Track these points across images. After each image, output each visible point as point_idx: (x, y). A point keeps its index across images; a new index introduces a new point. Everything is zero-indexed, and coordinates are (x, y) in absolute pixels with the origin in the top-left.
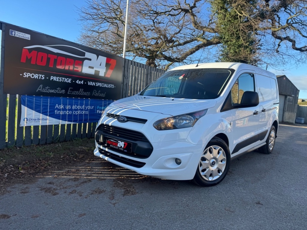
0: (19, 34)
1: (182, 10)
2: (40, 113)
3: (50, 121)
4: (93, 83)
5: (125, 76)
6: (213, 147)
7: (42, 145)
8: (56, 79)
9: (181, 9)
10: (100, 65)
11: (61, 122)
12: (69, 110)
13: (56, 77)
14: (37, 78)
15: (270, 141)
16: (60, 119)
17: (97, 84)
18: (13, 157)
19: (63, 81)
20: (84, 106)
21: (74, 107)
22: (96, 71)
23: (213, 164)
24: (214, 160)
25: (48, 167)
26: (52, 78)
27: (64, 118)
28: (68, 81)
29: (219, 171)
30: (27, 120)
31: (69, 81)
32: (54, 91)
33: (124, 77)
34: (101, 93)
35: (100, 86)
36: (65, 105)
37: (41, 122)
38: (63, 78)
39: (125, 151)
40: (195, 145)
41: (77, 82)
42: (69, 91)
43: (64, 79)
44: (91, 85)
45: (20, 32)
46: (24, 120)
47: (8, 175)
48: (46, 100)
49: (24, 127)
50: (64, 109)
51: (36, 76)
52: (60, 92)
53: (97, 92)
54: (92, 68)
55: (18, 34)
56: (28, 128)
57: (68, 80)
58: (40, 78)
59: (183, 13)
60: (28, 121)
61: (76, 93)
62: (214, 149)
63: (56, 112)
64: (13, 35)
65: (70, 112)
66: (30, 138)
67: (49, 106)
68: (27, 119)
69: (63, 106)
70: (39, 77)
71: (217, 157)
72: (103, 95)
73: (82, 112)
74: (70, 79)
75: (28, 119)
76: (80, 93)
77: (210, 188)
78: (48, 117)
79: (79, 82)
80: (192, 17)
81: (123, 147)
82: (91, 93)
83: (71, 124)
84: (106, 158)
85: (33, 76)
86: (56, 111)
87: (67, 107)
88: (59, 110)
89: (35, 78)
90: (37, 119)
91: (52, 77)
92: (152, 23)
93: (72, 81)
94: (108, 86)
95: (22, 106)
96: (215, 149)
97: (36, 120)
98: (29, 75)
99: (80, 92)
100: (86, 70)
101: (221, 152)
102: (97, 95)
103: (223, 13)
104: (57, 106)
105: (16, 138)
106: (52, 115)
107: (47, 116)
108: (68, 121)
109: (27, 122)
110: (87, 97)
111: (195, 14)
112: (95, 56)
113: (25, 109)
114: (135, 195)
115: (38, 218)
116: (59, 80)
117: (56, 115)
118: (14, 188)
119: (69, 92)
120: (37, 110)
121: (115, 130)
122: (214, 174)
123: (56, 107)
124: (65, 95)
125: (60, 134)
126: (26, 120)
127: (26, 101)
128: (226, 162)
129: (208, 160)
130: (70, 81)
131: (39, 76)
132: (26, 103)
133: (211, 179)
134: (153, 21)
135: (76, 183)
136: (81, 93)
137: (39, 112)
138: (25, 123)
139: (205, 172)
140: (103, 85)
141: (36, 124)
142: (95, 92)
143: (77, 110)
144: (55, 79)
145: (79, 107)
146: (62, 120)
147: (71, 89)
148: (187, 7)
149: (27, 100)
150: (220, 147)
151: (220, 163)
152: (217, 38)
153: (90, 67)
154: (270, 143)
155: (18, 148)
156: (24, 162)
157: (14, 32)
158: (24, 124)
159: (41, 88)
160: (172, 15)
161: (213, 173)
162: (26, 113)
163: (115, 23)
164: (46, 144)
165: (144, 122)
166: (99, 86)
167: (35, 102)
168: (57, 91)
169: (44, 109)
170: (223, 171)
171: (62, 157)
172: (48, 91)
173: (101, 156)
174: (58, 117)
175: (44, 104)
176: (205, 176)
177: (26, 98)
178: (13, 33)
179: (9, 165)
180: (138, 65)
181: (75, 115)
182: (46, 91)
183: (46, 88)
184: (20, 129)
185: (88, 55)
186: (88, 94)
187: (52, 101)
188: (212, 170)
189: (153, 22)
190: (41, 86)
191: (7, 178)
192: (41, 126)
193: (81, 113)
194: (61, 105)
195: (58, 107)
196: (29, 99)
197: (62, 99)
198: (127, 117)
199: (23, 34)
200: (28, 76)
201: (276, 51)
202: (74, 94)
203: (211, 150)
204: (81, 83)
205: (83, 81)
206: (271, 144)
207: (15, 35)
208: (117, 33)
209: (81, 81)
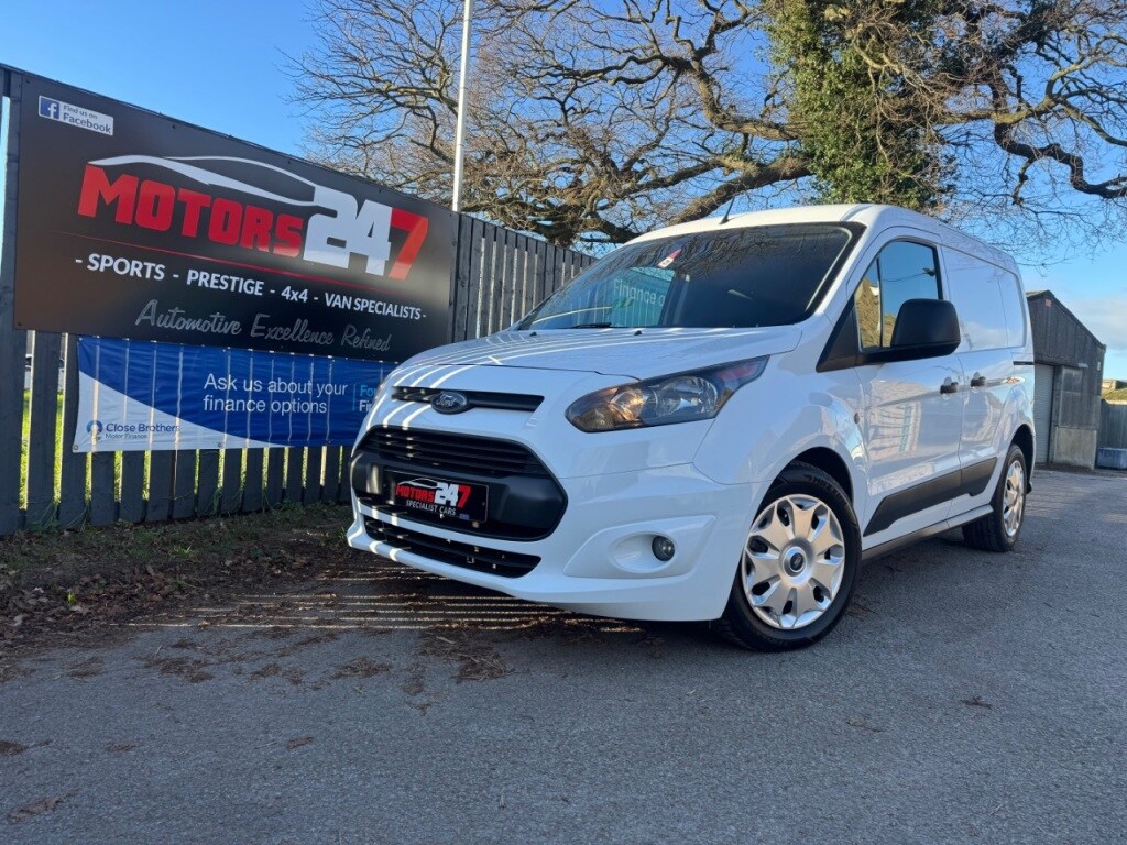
0: (72, 114)
1: (666, 62)
2: (148, 403)
3: (185, 436)
4: (345, 298)
5: (460, 276)
6: (792, 499)
7: (156, 523)
8: (209, 282)
9: (661, 57)
10: (370, 235)
11: (224, 441)
12: (256, 396)
13: (207, 274)
14: (139, 275)
15: (1006, 502)
16: (221, 430)
17: (360, 303)
18: (46, 562)
19: (233, 289)
20: (310, 384)
21: (273, 387)
22: (353, 255)
23: (794, 566)
24: (798, 549)
25: (178, 595)
26: (193, 275)
27: (235, 425)
28: (252, 288)
29: (819, 593)
30: (100, 430)
31: (257, 290)
32: (199, 322)
33: (459, 282)
34: (373, 336)
35: (370, 311)
36: (240, 376)
37: (151, 440)
38: (234, 279)
39: (464, 517)
40: (725, 488)
41: (286, 293)
42: (255, 326)
43: (237, 283)
44: (337, 306)
45: (74, 107)
46: (89, 429)
47: (24, 620)
48: (172, 356)
49: (90, 457)
50: (239, 394)
51: (133, 269)
52: (222, 326)
53: (360, 333)
54: (341, 244)
55: (69, 114)
56: (105, 459)
57: (250, 285)
58: (148, 276)
59: (668, 75)
60: (103, 435)
61: (279, 335)
62: (796, 509)
63: (209, 403)
64: (52, 117)
65: (261, 406)
66: (112, 496)
67: (183, 381)
68: (99, 424)
69: (232, 380)
70: (144, 271)
71: (810, 540)
72: (381, 345)
73: (305, 407)
74: (258, 283)
75: (104, 427)
76: (295, 336)
77: (787, 656)
78: (178, 419)
79: (291, 295)
80: (701, 87)
81: (453, 504)
82: (338, 336)
83: (262, 450)
84: (394, 553)
85: (122, 266)
86: (206, 400)
87: (248, 386)
88: (220, 394)
89: (132, 274)
90: (137, 426)
91: (191, 272)
92: (559, 115)
93: (265, 289)
94: (398, 312)
95: (82, 375)
96: (801, 507)
97: (132, 429)
98: (107, 261)
99: (295, 330)
101: (825, 519)
102: (357, 343)
103: (813, 64)
104: (210, 381)
105: (57, 495)
106: (194, 414)
107: (174, 414)
108: (252, 438)
109: (98, 438)
110: (321, 351)
111: (713, 76)
112: (351, 200)
113: (94, 391)
114: (500, 680)
115: (132, 753)
116: (220, 284)
117: (208, 412)
118: (45, 660)
119: (257, 331)
120: (135, 393)
121: (422, 445)
122: (799, 605)
123: (208, 383)
124: (240, 341)
125: (220, 485)
126: (95, 428)
127: (98, 359)
128: (843, 558)
129: (775, 548)
130: (258, 288)
131: (145, 268)
132: (97, 367)
133: (788, 622)
134: (563, 104)
135: (281, 643)
136: (298, 336)
137: (144, 399)
138: (94, 442)
139: (767, 594)
140: (380, 308)
141: (134, 446)
142: (351, 331)
143: (285, 397)
144: (205, 281)
145: (292, 387)
146: (231, 431)
147: (261, 319)
148: (684, 52)
149: (102, 355)
150: (820, 503)
151: (822, 561)
152: (795, 157)
153: (332, 241)
154: (1007, 509)
155: (66, 533)
156: (86, 579)
157: (53, 105)
158: (89, 444)
159: (154, 310)
160: (629, 81)
161: (796, 598)
162: (96, 403)
163: (424, 108)
164: (170, 520)
165: (532, 407)
166: (366, 309)
167: (131, 364)
168: (213, 326)
169: (163, 390)
170: (834, 593)
171: (228, 563)
172: (178, 322)
173: (374, 546)
174: (213, 421)
175: (163, 371)
176: (767, 610)
177: (98, 347)
178: (52, 110)
179: (30, 586)
180: (510, 241)
181: (277, 416)
182: (170, 325)
183: (171, 314)
184: (74, 461)
185: (324, 196)
186: (325, 338)
187: (191, 361)
188: (794, 590)
189: (563, 109)
190: (153, 303)
191: (21, 630)
192: (153, 453)
193: (300, 407)
194: (226, 378)
195: (214, 383)
196: (107, 352)
197: (228, 353)
198: (470, 395)
199: (89, 112)
200: (103, 265)
201: (1011, 199)
202: (275, 337)
203: (787, 510)
204: (300, 297)
205: (306, 291)
206: (1009, 512)
207: (56, 115)
208: (432, 144)
209: (300, 292)
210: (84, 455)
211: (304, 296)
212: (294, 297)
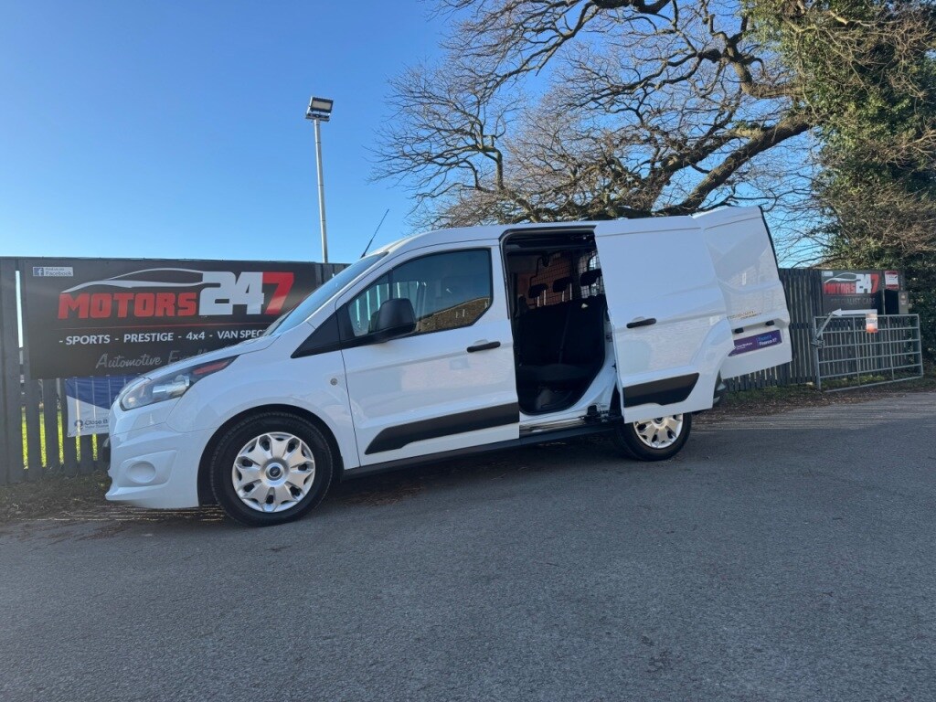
1: (702, 57)
2: (108, 408)
4: (232, 332)
8: (138, 339)
9: (696, 54)
10: (247, 292)
13: (136, 335)
14: (95, 342)
17: (245, 333)
19: (153, 340)
22: (235, 306)
26: (128, 337)
28: (166, 337)
29: (295, 491)
30: (82, 425)
31: (169, 337)
32: (133, 362)
35: (254, 337)
38: (154, 335)
41: (190, 336)
42: (171, 358)
43: (156, 337)
44: (227, 338)
45: (52, 268)
46: (76, 425)
48: (118, 381)
49: (78, 438)
51: (91, 340)
52: (149, 361)
54: (226, 301)
55: (49, 271)
56: (86, 440)
57: (164, 336)
58: (100, 342)
60: (84, 427)
64: (40, 275)
66: (93, 458)
68: (81, 422)
70: (97, 340)
74: (170, 334)
75: (84, 423)
79: (193, 337)
85: (85, 340)
89: (91, 343)
91: (126, 336)
93: (175, 337)
95: (69, 399)
97: (100, 422)
98: (77, 339)
100: (208, 307)
109: (81, 429)
112: (231, 275)
113: (76, 406)
116: (144, 338)
119: (172, 361)
120: (99, 403)
122: (279, 499)
126: (79, 424)
127: (77, 388)
128: (314, 470)
129: (257, 464)
130: (169, 336)
131: (98, 338)
132: (77, 393)
133: (269, 509)
134: (637, 111)
137: (105, 406)
138: (79, 431)
139: (253, 490)
141: (103, 430)
144: (135, 339)
147: (174, 353)
149: (78, 386)
153: (218, 301)
157: (40, 270)
158: (76, 432)
159: (106, 359)
160: (672, 82)
161: (276, 493)
162: (78, 411)
167: (96, 388)
168: (142, 362)
172: (121, 363)
175: (114, 390)
177: (76, 383)
178: (40, 272)
182: (117, 365)
183: (116, 360)
184: (69, 442)
189: (638, 114)
190: (105, 356)
196: (81, 384)
199: (60, 268)
200: (74, 341)
204: (199, 337)
205: (203, 333)
207: (42, 274)
208: (477, 185)
209: (199, 333)
210: (74, 438)
211: (202, 335)
212: (196, 337)
